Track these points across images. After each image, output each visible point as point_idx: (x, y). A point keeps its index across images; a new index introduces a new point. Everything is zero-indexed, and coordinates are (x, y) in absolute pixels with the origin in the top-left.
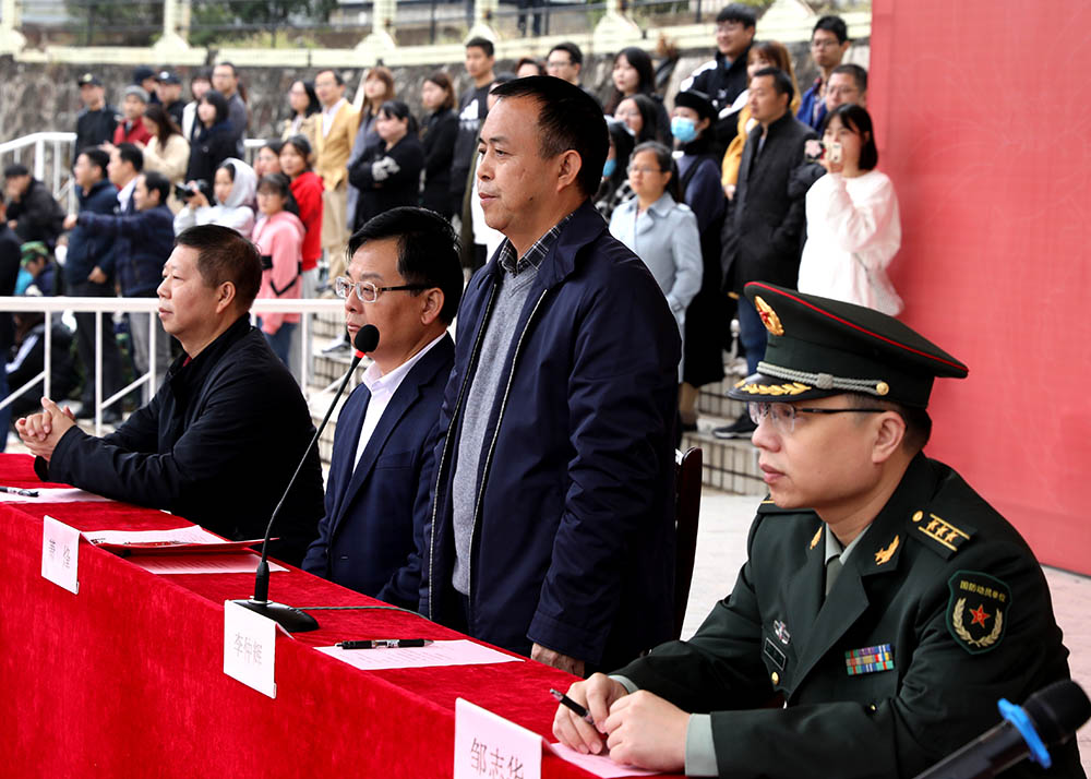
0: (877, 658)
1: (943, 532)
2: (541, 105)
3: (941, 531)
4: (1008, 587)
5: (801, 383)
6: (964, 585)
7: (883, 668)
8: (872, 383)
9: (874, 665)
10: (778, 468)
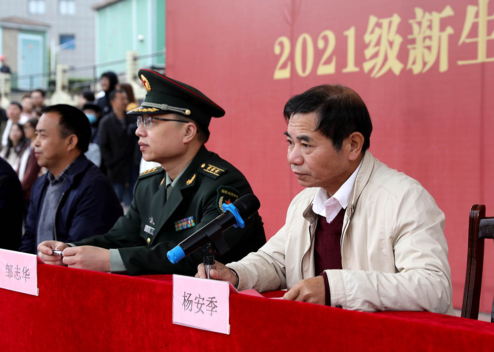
0: (188, 222)
1: (213, 170)
2: (60, 116)
3: (212, 170)
4: (239, 192)
5: (155, 108)
6: (223, 191)
7: (190, 226)
8: (184, 109)
9: (187, 225)
10: (146, 143)
